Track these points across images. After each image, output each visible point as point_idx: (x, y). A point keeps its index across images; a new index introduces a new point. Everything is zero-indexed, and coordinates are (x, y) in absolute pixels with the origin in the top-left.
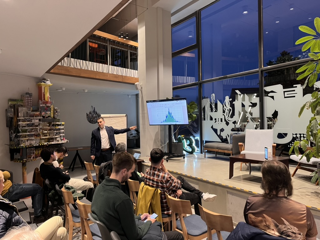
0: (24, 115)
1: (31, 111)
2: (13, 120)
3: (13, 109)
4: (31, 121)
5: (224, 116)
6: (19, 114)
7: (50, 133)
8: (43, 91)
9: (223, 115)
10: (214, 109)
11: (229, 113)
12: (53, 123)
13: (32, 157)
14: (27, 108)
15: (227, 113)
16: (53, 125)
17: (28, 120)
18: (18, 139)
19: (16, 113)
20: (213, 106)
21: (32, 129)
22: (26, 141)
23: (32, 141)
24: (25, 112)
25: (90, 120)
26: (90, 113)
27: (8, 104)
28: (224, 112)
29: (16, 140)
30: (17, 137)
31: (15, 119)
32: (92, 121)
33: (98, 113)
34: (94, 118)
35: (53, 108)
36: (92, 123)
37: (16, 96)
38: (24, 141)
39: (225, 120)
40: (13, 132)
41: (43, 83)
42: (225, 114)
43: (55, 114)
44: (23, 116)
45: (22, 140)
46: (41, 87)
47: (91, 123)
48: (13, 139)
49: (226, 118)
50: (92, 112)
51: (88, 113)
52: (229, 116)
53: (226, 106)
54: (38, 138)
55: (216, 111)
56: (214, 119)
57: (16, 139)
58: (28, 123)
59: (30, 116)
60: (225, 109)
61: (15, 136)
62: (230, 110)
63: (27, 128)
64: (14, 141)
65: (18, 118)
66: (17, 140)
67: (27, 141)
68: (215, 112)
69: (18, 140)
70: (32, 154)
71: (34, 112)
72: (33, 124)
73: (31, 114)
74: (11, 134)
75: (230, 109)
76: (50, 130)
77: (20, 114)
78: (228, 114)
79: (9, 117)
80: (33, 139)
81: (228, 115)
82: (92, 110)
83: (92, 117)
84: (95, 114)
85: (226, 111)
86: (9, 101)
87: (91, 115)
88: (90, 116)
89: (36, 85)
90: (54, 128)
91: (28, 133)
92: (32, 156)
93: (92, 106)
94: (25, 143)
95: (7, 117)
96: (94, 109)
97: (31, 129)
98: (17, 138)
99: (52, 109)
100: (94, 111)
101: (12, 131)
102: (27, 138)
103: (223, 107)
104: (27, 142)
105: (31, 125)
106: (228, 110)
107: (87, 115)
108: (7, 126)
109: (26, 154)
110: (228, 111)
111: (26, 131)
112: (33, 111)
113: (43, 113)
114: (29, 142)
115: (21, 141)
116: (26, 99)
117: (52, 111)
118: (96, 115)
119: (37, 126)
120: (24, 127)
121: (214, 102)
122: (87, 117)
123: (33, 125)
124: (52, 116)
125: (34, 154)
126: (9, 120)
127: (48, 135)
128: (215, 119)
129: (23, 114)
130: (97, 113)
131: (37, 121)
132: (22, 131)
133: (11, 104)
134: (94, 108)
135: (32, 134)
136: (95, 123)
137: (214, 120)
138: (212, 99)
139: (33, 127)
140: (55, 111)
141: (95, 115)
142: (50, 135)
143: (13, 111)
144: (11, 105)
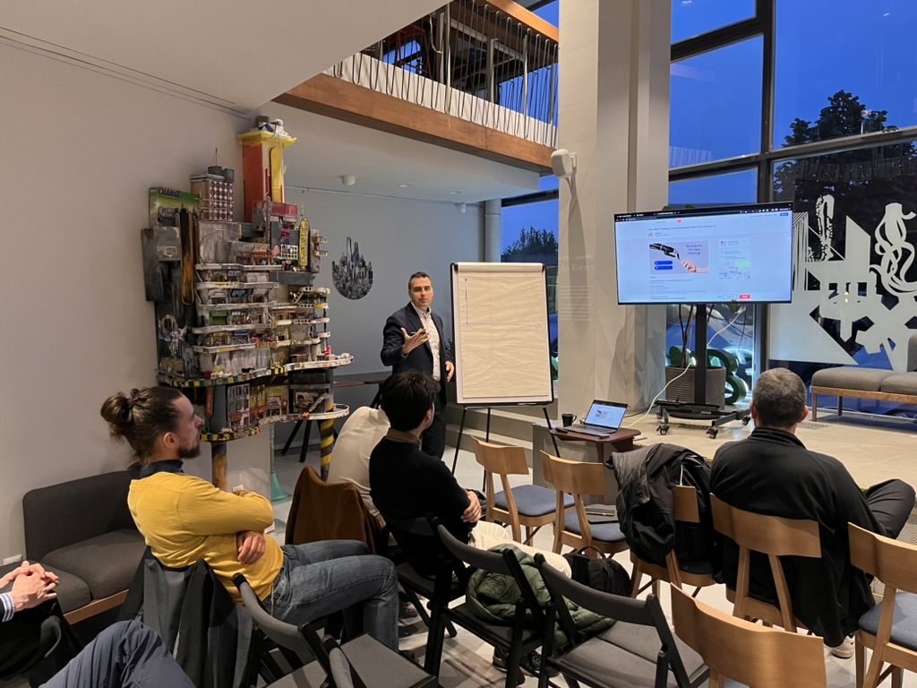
0: (215, 256)
1: (240, 240)
2: (176, 274)
3: (177, 230)
4: (240, 276)
5: (875, 275)
6: (202, 248)
7: (292, 329)
8: (265, 165)
9: (872, 269)
10: (828, 251)
11: (901, 264)
12: (304, 289)
13: (242, 421)
14: (226, 226)
15: (891, 263)
16: (304, 298)
17: (231, 274)
18: (200, 349)
19: (189, 243)
20: (822, 238)
21: (245, 311)
22: (227, 356)
23: (245, 356)
24: (221, 240)
25: (344, 285)
26: (344, 263)
27: (150, 206)
28: (875, 259)
29: (188, 352)
30: (191, 339)
31: (188, 268)
32: (350, 289)
33: (367, 264)
34: (356, 280)
35: (307, 233)
36: (350, 298)
37: (175, 179)
38: (219, 359)
39: (880, 288)
40: (173, 320)
41: (265, 132)
42: (882, 269)
43: (314, 254)
44: (212, 256)
45: (214, 356)
46: (259, 149)
47: (346, 296)
48: (173, 348)
49: (886, 282)
50: (349, 259)
51: (337, 263)
52: (897, 275)
53: (885, 238)
54: (266, 346)
55: (836, 258)
56: (824, 286)
57: (189, 350)
58: (235, 285)
59: (240, 259)
60: (882, 250)
61: (186, 337)
62: (906, 253)
63: (229, 306)
64: (179, 356)
65: (199, 267)
66: (191, 354)
67: (231, 358)
68: (830, 259)
69: (197, 354)
70: (242, 410)
71: (252, 245)
72: (249, 291)
73: (242, 253)
74: (165, 331)
75: (903, 249)
76: (294, 316)
77: (205, 249)
78: (895, 266)
79: (161, 258)
80: (249, 351)
81: (893, 273)
82: (349, 252)
83: (351, 275)
84: (360, 267)
85: (888, 257)
86: (150, 194)
87: (346, 270)
88: (342, 271)
89: (238, 139)
90: (308, 308)
91: (235, 328)
92: (241, 414)
93: (349, 240)
94: (222, 366)
95: (149, 261)
96: (356, 250)
97: (242, 311)
98: (191, 346)
99: (304, 235)
100: (356, 256)
101: (168, 316)
102: (232, 347)
103: (874, 241)
104: (228, 362)
105: (243, 295)
106: (896, 253)
107: (335, 269)
108: (148, 298)
109: (224, 410)
110: (897, 256)
111: (224, 319)
112: (245, 239)
113: (276, 250)
114: (235, 359)
115: (210, 359)
116: (213, 193)
117: (304, 244)
118: (363, 269)
119: (260, 299)
120: (220, 300)
121: (829, 224)
122: (334, 276)
123: (246, 294)
124: (304, 262)
125: (248, 409)
126: (159, 271)
127: (286, 334)
128: (833, 286)
129: (213, 249)
130: (364, 263)
131: (263, 279)
132: (215, 318)
133: (164, 210)
134: (356, 244)
135: (247, 331)
136: (359, 298)
137: (825, 289)
138: (822, 216)
139: (248, 302)
140: (312, 244)
141: (357, 270)
142: (293, 334)
143: (178, 236)
144: (164, 215)
